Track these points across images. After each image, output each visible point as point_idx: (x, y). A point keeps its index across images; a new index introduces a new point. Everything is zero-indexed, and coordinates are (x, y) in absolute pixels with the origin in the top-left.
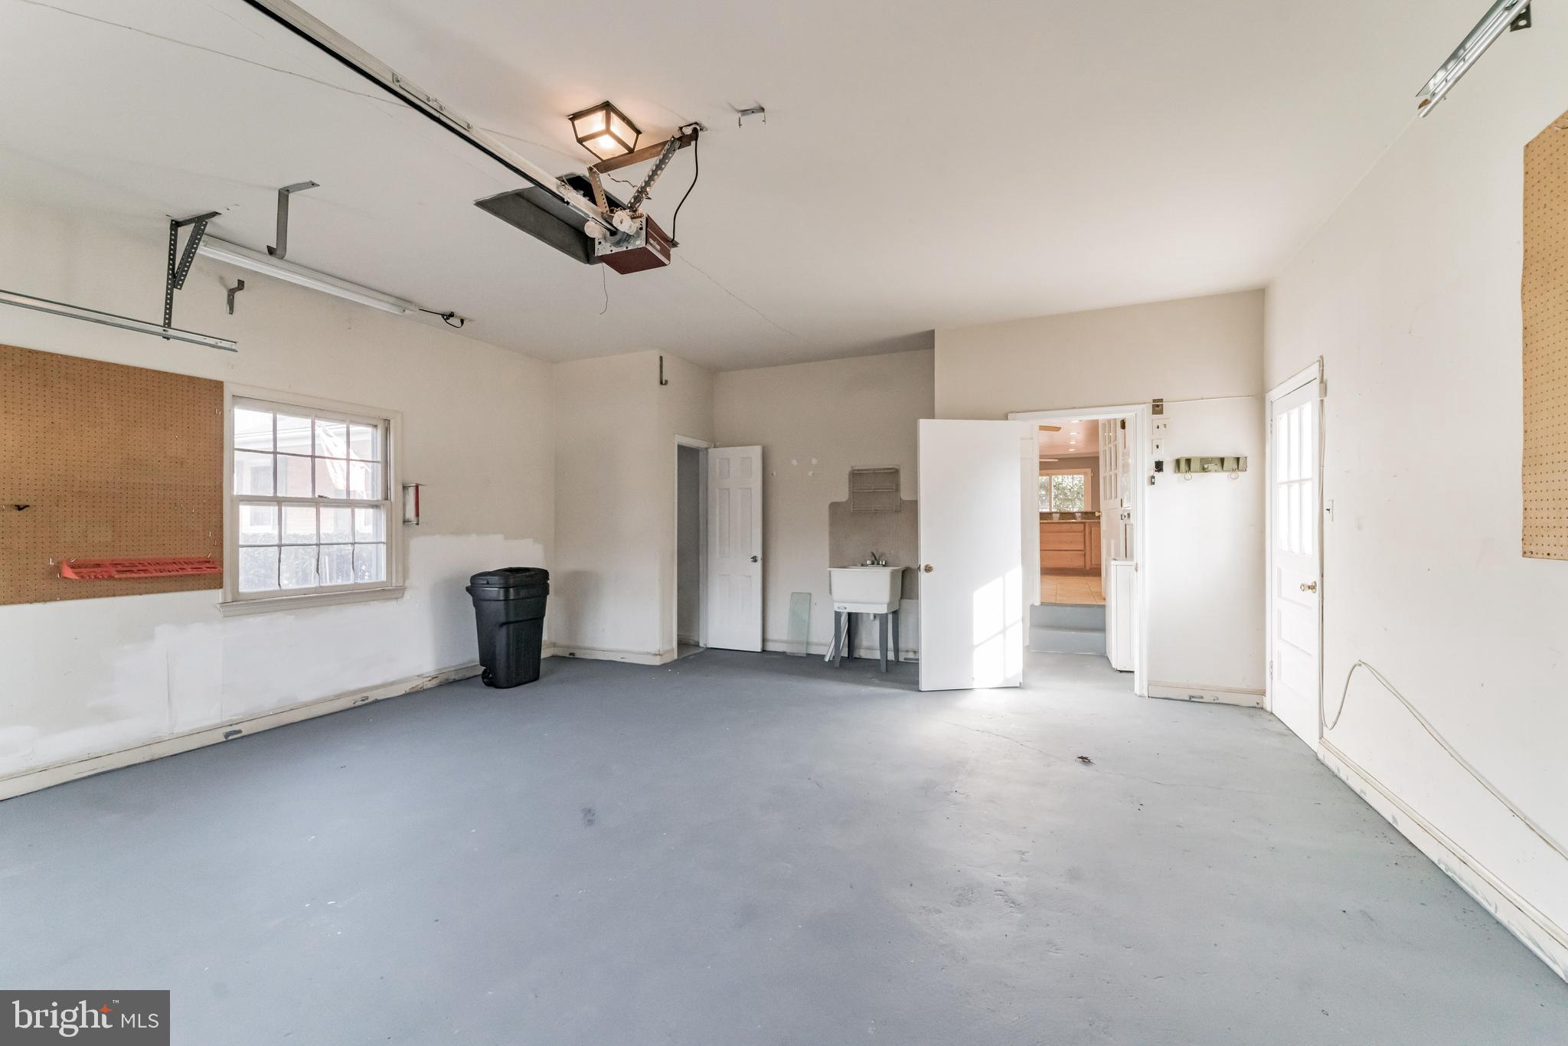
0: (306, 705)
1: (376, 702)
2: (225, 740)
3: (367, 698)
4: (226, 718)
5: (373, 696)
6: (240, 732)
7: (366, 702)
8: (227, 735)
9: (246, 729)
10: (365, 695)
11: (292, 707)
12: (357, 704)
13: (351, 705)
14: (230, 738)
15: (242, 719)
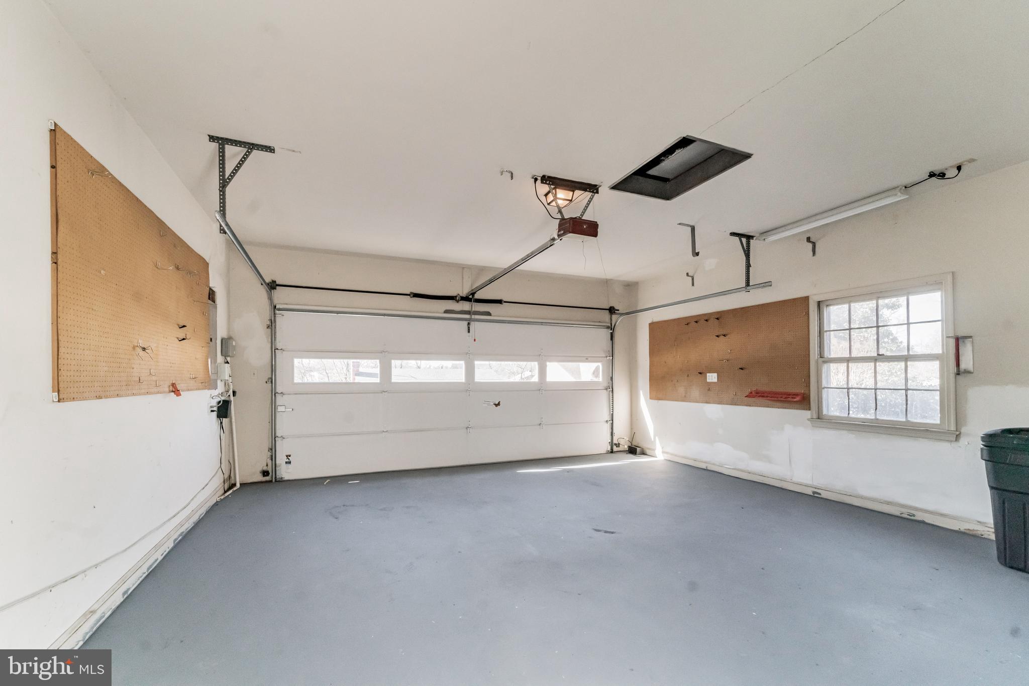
0: (862, 497)
1: (923, 522)
2: (812, 494)
3: (914, 515)
4: (815, 483)
5: (919, 516)
6: (820, 494)
7: (912, 518)
8: (814, 493)
9: (824, 495)
10: (913, 512)
11: (851, 494)
12: (903, 516)
13: (898, 514)
14: (815, 495)
15: (822, 487)
